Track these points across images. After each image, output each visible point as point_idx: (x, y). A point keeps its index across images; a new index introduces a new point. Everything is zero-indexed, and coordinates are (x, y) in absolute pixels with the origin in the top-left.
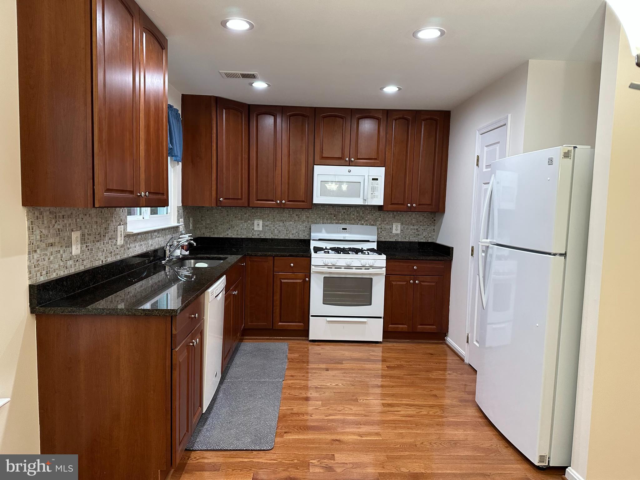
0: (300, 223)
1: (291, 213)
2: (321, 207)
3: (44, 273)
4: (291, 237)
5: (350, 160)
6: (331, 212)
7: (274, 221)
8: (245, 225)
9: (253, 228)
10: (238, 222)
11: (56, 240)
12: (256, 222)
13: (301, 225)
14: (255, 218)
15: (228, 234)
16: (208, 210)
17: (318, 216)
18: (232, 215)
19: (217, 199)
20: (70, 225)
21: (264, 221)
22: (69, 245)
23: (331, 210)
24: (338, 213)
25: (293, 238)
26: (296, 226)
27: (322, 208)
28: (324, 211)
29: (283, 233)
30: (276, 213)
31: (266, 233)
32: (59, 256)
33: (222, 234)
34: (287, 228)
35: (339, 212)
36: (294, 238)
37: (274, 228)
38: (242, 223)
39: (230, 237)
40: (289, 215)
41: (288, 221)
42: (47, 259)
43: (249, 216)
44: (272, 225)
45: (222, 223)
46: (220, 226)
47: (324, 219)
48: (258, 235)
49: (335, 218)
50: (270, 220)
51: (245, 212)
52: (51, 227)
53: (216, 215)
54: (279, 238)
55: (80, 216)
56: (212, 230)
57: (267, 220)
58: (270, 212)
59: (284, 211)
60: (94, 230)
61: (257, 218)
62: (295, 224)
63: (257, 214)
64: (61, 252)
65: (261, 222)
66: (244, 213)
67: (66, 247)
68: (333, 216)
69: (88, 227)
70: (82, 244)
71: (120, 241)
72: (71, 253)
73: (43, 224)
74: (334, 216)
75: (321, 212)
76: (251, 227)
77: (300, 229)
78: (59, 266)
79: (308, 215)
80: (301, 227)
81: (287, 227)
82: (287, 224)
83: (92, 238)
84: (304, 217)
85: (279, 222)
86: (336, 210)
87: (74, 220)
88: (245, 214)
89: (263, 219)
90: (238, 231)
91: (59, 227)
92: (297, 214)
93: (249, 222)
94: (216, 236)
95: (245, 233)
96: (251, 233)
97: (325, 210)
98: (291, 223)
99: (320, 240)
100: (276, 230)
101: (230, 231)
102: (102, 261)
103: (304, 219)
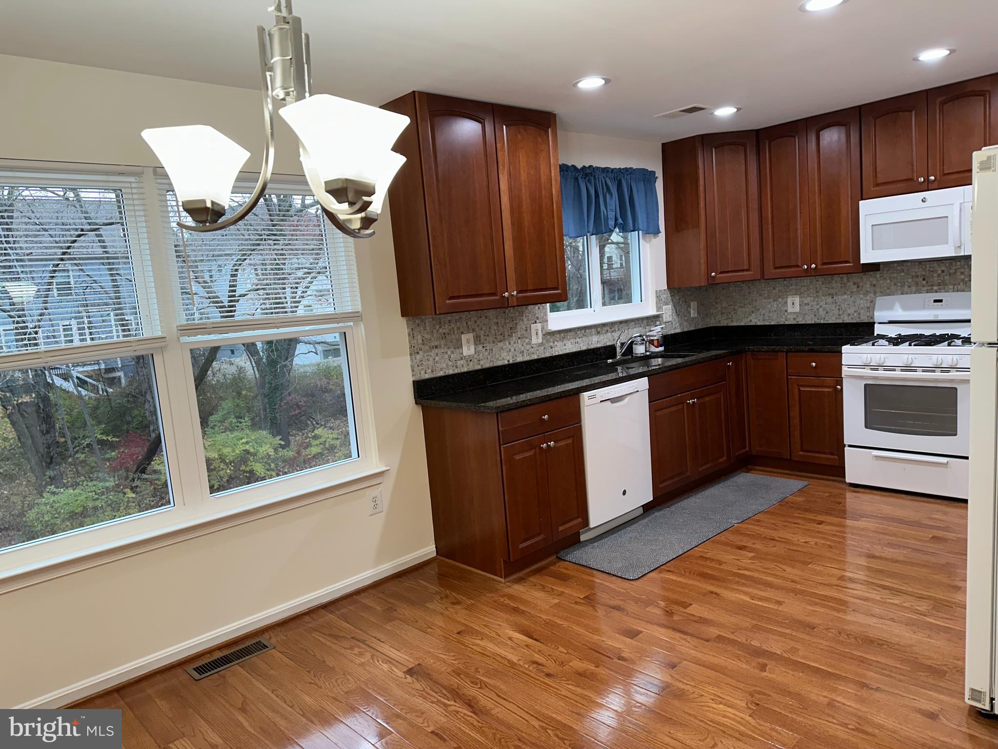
0: (861, 296)
1: (846, 281)
2: (897, 267)
3: (429, 371)
4: (847, 320)
5: (927, 180)
6: (916, 272)
7: (817, 296)
8: (775, 306)
9: (786, 309)
10: (765, 302)
11: (442, 343)
12: (790, 300)
13: (861, 299)
14: (788, 293)
15: (751, 321)
16: (723, 289)
17: (893, 282)
18: (755, 293)
19: (709, 275)
20: (459, 328)
21: (802, 297)
22: (460, 346)
23: (916, 270)
24: (932, 273)
25: (849, 322)
26: (854, 302)
27: (899, 268)
28: (903, 272)
29: (833, 315)
30: (821, 283)
31: (806, 316)
32: (446, 356)
33: (743, 320)
34: (839, 306)
35: (932, 271)
36: (852, 322)
37: (818, 307)
38: (770, 303)
39: (754, 324)
40: (843, 285)
41: (839, 295)
42: (431, 359)
43: (780, 291)
44: (815, 303)
45: (742, 305)
46: (740, 310)
47: (904, 285)
48: (794, 319)
49: (924, 282)
50: (812, 295)
51: (774, 286)
52: (435, 331)
53: (734, 294)
54: (828, 322)
55: (472, 319)
56: (730, 316)
57: (806, 296)
58: (810, 282)
59: (832, 279)
60: (493, 331)
61: (791, 293)
62: (852, 299)
63: (791, 288)
64: (449, 353)
65: (797, 300)
66: (772, 288)
67: (455, 349)
68: (921, 279)
69: (484, 328)
70: (475, 344)
71: (536, 340)
72: (462, 354)
73: (425, 330)
74: (924, 279)
75: (899, 275)
76: (782, 308)
77: (861, 306)
78: (447, 365)
79: (874, 282)
80: (862, 302)
81: (838, 303)
82: (840, 298)
83: (490, 339)
84: (868, 286)
85: (826, 297)
86: (928, 269)
87: (465, 324)
88: (774, 289)
89: (801, 294)
90: (764, 315)
91: (444, 331)
92: (856, 281)
93: (780, 300)
94: (735, 324)
95: (775, 317)
96: (784, 317)
97: (905, 271)
98: (846, 296)
99: (891, 322)
100: (821, 310)
101: (753, 315)
102: (508, 361)
103: (868, 289)
